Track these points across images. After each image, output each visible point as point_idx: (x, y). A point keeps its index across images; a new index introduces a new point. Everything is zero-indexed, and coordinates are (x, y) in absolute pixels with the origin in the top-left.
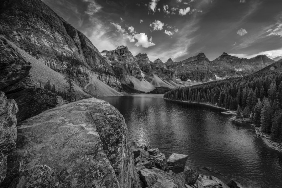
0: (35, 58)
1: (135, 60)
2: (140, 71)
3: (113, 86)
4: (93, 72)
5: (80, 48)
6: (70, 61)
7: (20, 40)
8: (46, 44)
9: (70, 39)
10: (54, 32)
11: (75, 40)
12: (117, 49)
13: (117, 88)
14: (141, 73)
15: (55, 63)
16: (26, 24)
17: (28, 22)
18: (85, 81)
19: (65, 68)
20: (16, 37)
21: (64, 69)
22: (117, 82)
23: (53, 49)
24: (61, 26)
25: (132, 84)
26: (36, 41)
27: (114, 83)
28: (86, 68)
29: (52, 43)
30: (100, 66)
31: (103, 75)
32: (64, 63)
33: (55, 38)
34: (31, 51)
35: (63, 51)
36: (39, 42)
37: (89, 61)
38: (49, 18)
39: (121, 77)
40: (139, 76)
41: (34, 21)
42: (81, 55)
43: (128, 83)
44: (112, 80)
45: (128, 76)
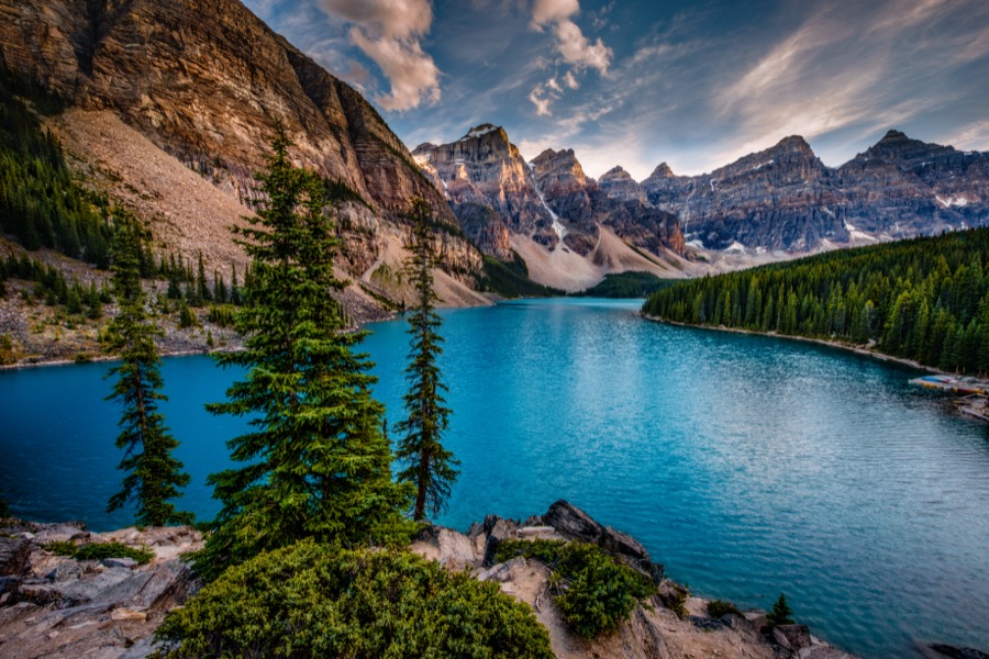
0: (208, 183)
1: (529, 175)
2: (550, 215)
3: (458, 271)
4: (390, 223)
5: (345, 139)
7: (161, 123)
8: (239, 132)
9: (312, 111)
10: (261, 90)
11: (328, 113)
12: (467, 136)
13: (471, 278)
14: (551, 221)
16: (176, 68)
17: (182, 60)
18: (367, 254)
20: (151, 113)
22: (469, 256)
23: (262, 149)
24: (281, 67)
25: (519, 264)
26: (209, 125)
27: (460, 259)
28: (369, 211)
29: (258, 129)
33: (265, 110)
34: (195, 157)
35: (291, 154)
36: (218, 128)
37: (378, 186)
38: (245, 42)
39: (481, 237)
40: (544, 232)
41: (199, 55)
42: (351, 164)
43: (507, 260)
44: (453, 249)
45: (506, 233)
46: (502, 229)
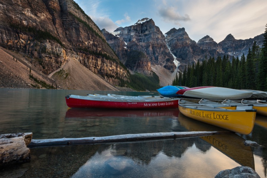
1: (164, 40)
2: (173, 57)
3: (109, 76)
4: (73, 52)
5: (56, 15)
6: (32, 33)
11: (49, 3)
12: (137, 23)
13: (116, 80)
14: (173, 60)
15: (4, 35)
18: (54, 64)
19: (22, 44)
21: (21, 46)
22: (117, 69)
23: (7, 15)
27: (110, 70)
30: (86, 43)
31: (91, 57)
32: (21, 35)
35: (22, 18)
37: (71, 36)
40: (169, 64)
42: (58, 25)
43: (148, 75)
44: (107, 66)
45: (149, 64)
46: (147, 62)
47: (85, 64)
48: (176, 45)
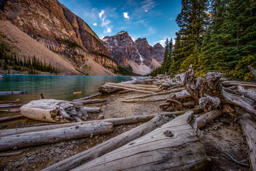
0: (36, 41)
1: (134, 45)
2: (139, 55)
3: (109, 68)
4: (89, 54)
5: (78, 32)
6: (68, 44)
7: (23, 24)
8: (46, 28)
9: (67, 23)
10: (52, 17)
11: (73, 24)
12: (117, 34)
13: (113, 70)
14: (140, 57)
15: (53, 45)
16: (28, 10)
17: (29, 8)
18: (81, 62)
19: (63, 50)
20: (20, 22)
21: (62, 51)
22: (112, 64)
23: (53, 33)
24: (59, 11)
25: (130, 68)
26: (37, 26)
27: (109, 65)
28: (83, 50)
29: (51, 27)
30: (96, 49)
31: (99, 57)
32: (62, 45)
33: (53, 22)
34: (32, 34)
35: (61, 34)
36: (40, 26)
37: (87, 45)
38: (48, 4)
39: (120, 60)
40: (137, 60)
41: (34, 7)
42: (79, 38)
43: (127, 67)
44: (108, 62)
45: (127, 60)
46: (126, 59)
47: (96, 61)
48: (141, 48)
